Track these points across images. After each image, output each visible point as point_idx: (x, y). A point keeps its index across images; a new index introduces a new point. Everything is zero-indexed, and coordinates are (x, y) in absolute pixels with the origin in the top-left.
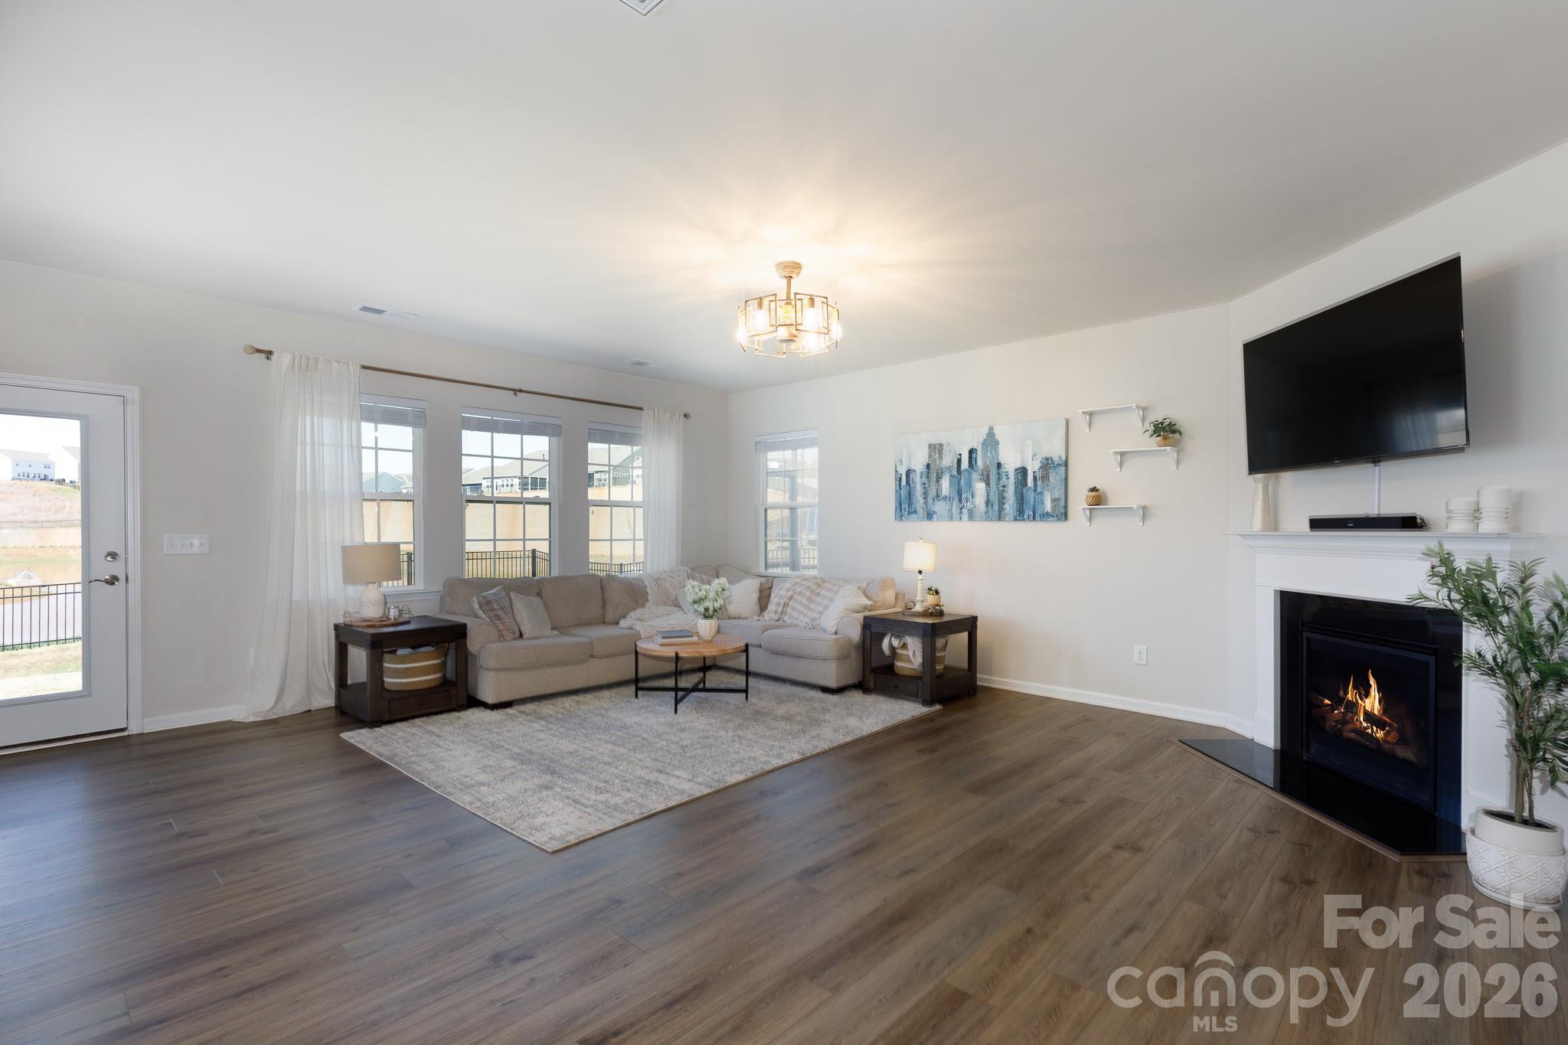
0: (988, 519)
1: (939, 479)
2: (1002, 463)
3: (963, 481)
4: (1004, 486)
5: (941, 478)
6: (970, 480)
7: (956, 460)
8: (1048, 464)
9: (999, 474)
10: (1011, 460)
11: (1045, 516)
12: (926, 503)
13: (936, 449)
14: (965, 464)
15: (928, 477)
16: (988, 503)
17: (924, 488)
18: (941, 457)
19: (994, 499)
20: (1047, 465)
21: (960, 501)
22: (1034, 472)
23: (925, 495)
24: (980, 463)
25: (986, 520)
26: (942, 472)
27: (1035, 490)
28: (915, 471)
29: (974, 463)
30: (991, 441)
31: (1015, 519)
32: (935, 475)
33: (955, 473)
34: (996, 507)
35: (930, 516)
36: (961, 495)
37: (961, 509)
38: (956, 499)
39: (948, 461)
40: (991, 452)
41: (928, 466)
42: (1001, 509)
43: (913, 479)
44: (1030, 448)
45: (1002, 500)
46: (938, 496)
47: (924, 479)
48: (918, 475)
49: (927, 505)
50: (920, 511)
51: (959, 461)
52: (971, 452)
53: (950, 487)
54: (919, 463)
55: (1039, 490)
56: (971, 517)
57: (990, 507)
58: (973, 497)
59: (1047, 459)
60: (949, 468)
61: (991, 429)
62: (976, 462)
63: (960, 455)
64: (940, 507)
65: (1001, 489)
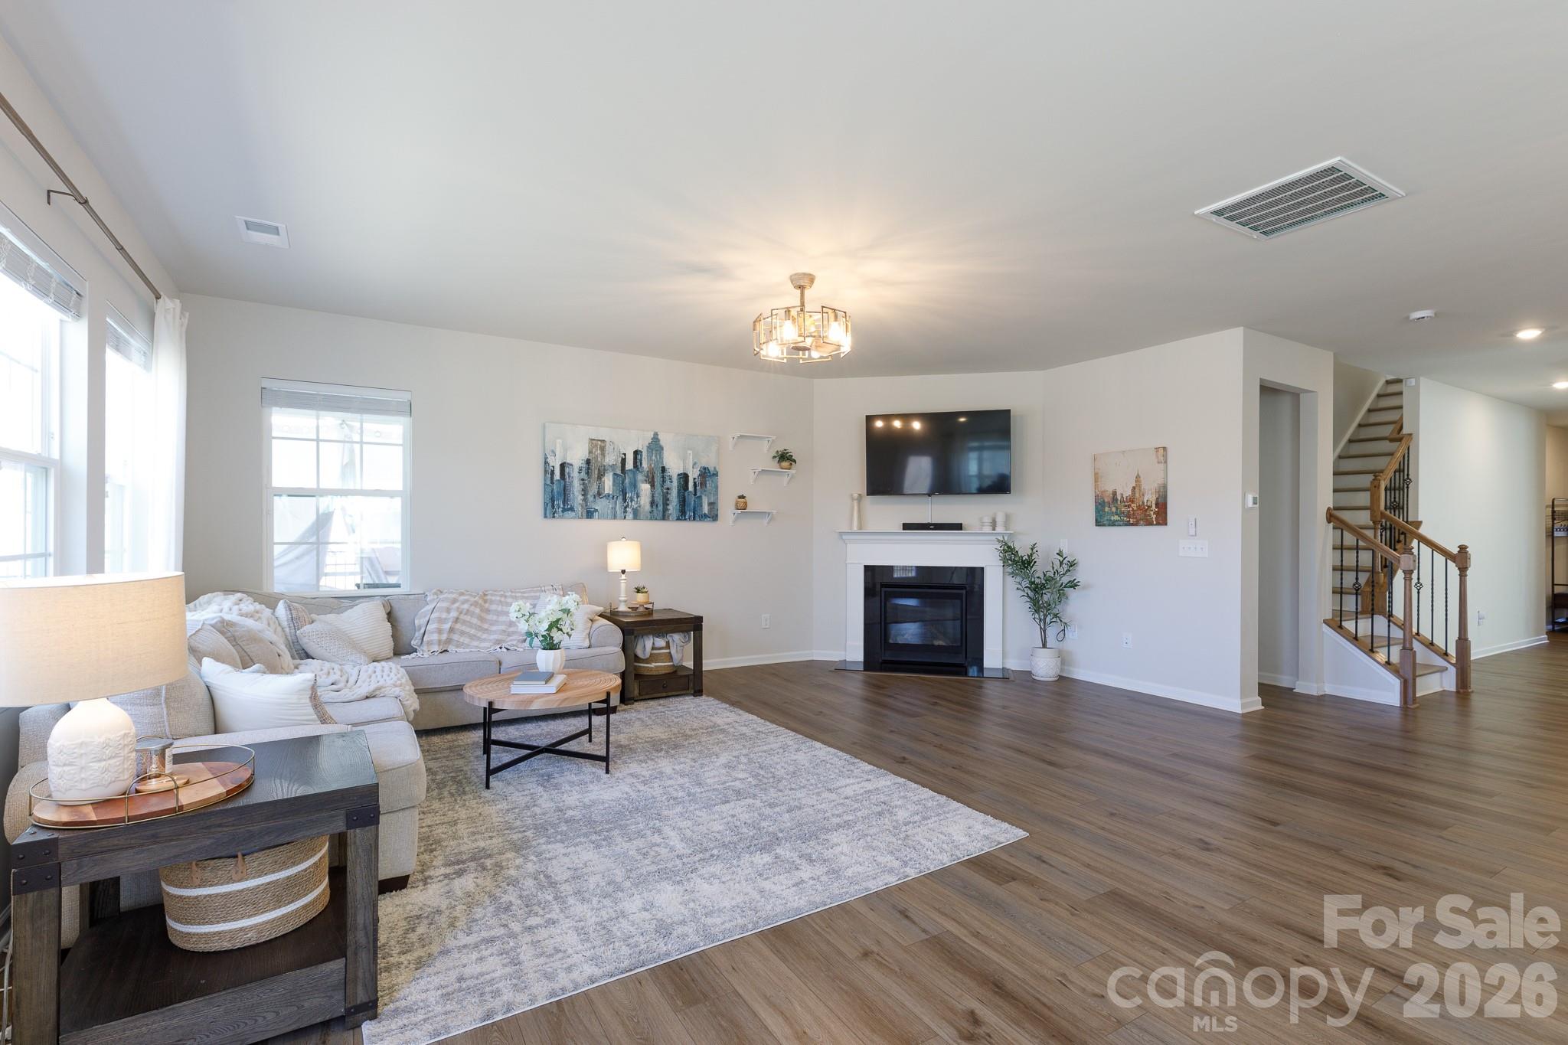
0: (652, 518)
1: (600, 476)
2: (666, 467)
3: (627, 481)
4: (668, 489)
5: (603, 475)
6: (635, 481)
7: (620, 459)
8: (705, 473)
9: (663, 477)
10: (674, 467)
11: (703, 517)
12: (585, 500)
13: (598, 446)
14: (629, 465)
15: (588, 473)
16: (652, 503)
17: (583, 484)
18: (603, 455)
19: (659, 499)
20: (707, 474)
21: (625, 500)
22: (694, 479)
23: (585, 492)
24: (645, 465)
25: (651, 519)
26: (604, 470)
27: (695, 494)
28: (572, 465)
29: (638, 464)
30: (655, 446)
31: (678, 519)
32: (596, 472)
33: (619, 472)
34: (661, 508)
35: (590, 514)
36: (626, 494)
37: (626, 508)
38: (620, 498)
39: (611, 459)
40: (656, 456)
41: (588, 462)
42: (665, 510)
43: (569, 473)
44: (691, 457)
45: (666, 501)
46: (599, 494)
47: (583, 475)
48: (576, 470)
49: (586, 503)
50: (579, 509)
51: (624, 461)
52: (636, 453)
53: (614, 485)
54: (577, 457)
55: (698, 495)
56: (636, 516)
57: (655, 507)
58: (638, 497)
59: (705, 469)
60: (613, 467)
61: (656, 434)
62: (641, 464)
63: (625, 454)
64: (601, 505)
65: (665, 491)
